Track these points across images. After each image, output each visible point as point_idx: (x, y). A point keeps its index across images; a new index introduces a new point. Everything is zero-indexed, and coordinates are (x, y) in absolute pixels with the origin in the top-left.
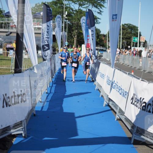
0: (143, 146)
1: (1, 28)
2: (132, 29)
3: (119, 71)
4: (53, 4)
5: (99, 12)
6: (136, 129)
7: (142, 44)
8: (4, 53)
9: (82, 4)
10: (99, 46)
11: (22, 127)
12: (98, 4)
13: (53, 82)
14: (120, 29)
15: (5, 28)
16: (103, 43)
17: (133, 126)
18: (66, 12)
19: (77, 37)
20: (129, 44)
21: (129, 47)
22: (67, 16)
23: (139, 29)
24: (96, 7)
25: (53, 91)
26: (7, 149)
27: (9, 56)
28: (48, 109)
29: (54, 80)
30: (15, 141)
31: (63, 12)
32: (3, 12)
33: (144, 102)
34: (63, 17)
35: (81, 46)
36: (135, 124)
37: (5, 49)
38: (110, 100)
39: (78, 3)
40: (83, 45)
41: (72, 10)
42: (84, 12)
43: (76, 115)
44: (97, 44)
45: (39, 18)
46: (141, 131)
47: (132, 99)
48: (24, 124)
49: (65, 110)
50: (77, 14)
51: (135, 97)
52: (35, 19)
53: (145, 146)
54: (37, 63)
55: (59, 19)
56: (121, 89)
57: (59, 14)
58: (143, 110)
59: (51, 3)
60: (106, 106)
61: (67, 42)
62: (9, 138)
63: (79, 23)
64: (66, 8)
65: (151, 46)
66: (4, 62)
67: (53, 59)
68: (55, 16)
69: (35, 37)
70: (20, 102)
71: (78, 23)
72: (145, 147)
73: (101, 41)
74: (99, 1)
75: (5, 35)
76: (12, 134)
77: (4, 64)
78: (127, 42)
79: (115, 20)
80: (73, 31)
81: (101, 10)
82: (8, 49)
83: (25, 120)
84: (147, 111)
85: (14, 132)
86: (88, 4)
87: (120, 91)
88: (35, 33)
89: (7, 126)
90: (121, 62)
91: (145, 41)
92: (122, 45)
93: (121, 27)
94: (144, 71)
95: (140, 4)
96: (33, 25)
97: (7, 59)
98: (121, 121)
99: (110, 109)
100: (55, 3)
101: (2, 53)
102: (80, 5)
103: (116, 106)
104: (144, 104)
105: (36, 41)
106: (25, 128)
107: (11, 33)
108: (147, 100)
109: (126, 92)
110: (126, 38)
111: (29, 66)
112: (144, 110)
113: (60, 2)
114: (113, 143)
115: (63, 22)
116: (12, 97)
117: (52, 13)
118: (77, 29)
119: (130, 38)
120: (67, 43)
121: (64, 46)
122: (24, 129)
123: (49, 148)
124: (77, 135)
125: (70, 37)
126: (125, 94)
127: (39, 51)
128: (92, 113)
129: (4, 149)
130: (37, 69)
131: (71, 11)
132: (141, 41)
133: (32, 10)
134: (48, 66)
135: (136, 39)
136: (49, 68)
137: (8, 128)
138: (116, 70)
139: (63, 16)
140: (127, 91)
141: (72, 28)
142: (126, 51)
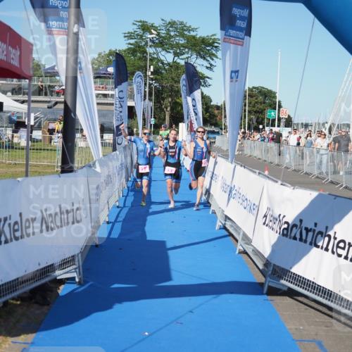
0: (284, 297)
1: (39, 95)
2: (266, 96)
3: (243, 168)
4: (129, 53)
5: (209, 66)
6: (271, 269)
7: (283, 121)
8: (44, 137)
9: (178, 53)
10: (209, 125)
11: (74, 267)
12: (206, 53)
13: (128, 187)
14: (245, 96)
15: (46, 95)
16: (216, 120)
17: (267, 264)
18: (152, 67)
19: (171, 110)
20: (260, 122)
21: (261, 127)
22: (152, 73)
23: (277, 95)
24: (204, 58)
25: (129, 204)
26: (48, 305)
27: (52, 143)
28: (120, 235)
29: (130, 184)
30: (63, 290)
31: (146, 66)
32: (42, 66)
33: (286, 223)
34: (146, 76)
35: (177, 126)
36: (269, 260)
37: (46, 130)
38: (227, 218)
39: (171, 51)
40: (181, 124)
41: (163, 63)
42: (182, 66)
43: (169, 245)
44: (205, 122)
45: (105, 78)
46: (280, 272)
47: (265, 216)
48: (78, 261)
49: (150, 237)
50: (170, 70)
51: (271, 212)
52: (98, 80)
53: (288, 298)
54: (101, 156)
55: (139, 79)
56: (246, 199)
57: (139, 70)
58: (283, 235)
59: (125, 51)
60: (220, 229)
61: (153, 119)
62: (52, 285)
63: (175, 85)
64: (150, 60)
65: (298, 124)
66: (44, 153)
67: (130, 149)
68: (133, 74)
69: (99, 111)
70: (71, 223)
71: (173, 86)
72: (287, 300)
73: (213, 116)
74: (208, 48)
75: (46, 107)
76: (58, 278)
77: (44, 158)
78: (258, 118)
79: (234, 80)
80: (163, 99)
81: (212, 62)
82: (52, 131)
83: (80, 255)
84: (290, 238)
85: (60, 274)
86: (190, 53)
87: (245, 203)
88: (98, 104)
89: (49, 264)
90: (247, 152)
91: (289, 116)
92: (248, 123)
93: (246, 92)
94: (287, 168)
95: (279, 53)
96: (93, 89)
97: (49, 148)
98: (246, 255)
99: (227, 233)
100: (133, 51)
101: (40, 138)
102: (176, 54)
103: (237, 228)
104: (286, 226)
105: (99, 117)
106: (79, 267)
107: (56, 103)
108: (290, 218)
109: (254, 204)
110: (255, 112)
111: (87, 161)
112: (286, 235)
113: (141, 50)
114: (232, 293)
115: (145, 84)
116: (56, 214)
117: (128, 69)
118: (170, 96)
119: (262, 112)
120: (153, 121)
121: (149, 125)
122: (77, 270)
123: (120, 301)
124: (169, 278)
125: (158, 110)
126: (253, 208)
127: (105, 135)
128: (197, 241)
129: (43, 305)
130: (101, 166)
131: (160, 65)
132: (281, 116)
133: (93, 63)
134: (120, 160)
135: (273, 113)
136: (121, 164)
137: (50, 269)
138: (238, 167)
139: (146, 73)
140: (257, 204)
141: (162, 94)
142: (255, 133)
